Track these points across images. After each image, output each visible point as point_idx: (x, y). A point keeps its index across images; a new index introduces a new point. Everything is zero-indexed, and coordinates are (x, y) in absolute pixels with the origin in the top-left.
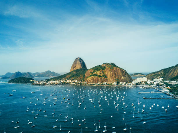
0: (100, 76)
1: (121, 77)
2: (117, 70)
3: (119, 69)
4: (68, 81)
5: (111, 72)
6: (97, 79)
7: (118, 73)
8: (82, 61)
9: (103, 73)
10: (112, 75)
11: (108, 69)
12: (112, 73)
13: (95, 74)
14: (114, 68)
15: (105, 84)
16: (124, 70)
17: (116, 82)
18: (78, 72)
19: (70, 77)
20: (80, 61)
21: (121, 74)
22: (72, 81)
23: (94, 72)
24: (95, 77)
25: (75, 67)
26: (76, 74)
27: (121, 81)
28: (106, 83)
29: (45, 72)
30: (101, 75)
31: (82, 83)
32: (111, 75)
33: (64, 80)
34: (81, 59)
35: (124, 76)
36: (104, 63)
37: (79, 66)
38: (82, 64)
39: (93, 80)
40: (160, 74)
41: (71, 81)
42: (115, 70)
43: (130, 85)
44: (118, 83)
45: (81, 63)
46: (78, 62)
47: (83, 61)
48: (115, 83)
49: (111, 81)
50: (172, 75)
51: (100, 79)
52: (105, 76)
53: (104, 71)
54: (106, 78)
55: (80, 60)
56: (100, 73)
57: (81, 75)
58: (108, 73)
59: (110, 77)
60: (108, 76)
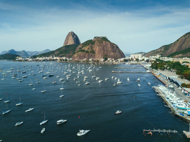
0: (87, 52)
1: (110, 53)
2: (106, 44)
3: (109, 44)
4: (55, 58)
5: (99, 47)
6: (84, 56)
7: (107, 48)
8: (75, 36)
9: (92, 48)
10: (101, 51)
11: (97, 43)
12: (101, 48)
13: (82, 50)
14: (104, 42)
15: (91, 60)
16: (114, 44)
17: (104, 58)
18: (68, 48)
19: (58, 54)
20: (73, 37)
21: (110, 49)
22: (60, 58)
23: (83, 47)
24: (82, 53)
25: (67, 43)
26: (65, 51)
27: (110, 57)
28: (92, 60)
29: (44, 51)
30: (90, 50)
31: (67, 60)
32: (99, 50)
33: (51, 57)
35: (114, 52)
36: (95, 37)
37: (71, 42)
38: (75, 40)
39: (80, 56)
40: (160, 51)
41: (58, 58)
42: (104, 44)
43: (118, 61)
44: (106, 59)
46: (71, 37)
47: (77, 36)
48: (102, 60)
49: (98, 58)
50: (171, 51)
51: (88, 55)
52: (93, 52)
53: (93, 46)
54: (93, 54)
55: (73, 35)
56: (89, 49)
57: (70, 52)
58: (97, 48)
59: (98, 52)
60: (97, 51)
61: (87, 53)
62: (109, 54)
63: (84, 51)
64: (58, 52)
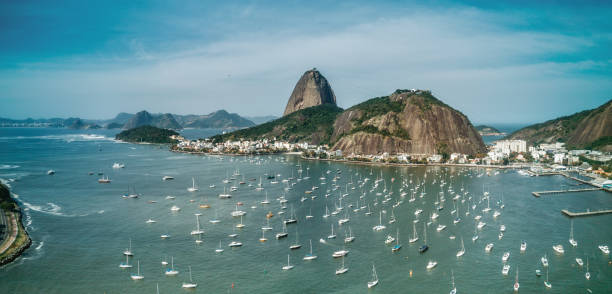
0: (385, 133)
1: (453, 139)
2: (441, 114)
3: (450, 113)
4: (278, 145)
5: (422, 122)
6: (376, 144)
7: (447, 124)
8: (322, 82)
9: (397, 123)
10: (428, 132)
11: (413, 109)
12: (427, 124)
13: (369, 127)
14: (433, 107)
15: (405, 159)
17: (439, 154)
18: (311, 116)
19: (284, 132)
20: (318, 83)
21: (453, 127)
22: (293, 146)
23: (365, 117)
24: (370, 135)
25: (302, 100)
26: (305, 124)
27: (456, 151)
28: (409, 158)
29: (211, 114)
30: (391, 128)
31: (325, 154)
32: (422, 130)
33: (265, 141)
34: (320, 76)
35: (464, 135)
36: (399, 92)
37: (312, 100)
38: (323, 93)
39: (364, 144)
40: (554, 131)
41: (287, 145)
42: (435, 113)
43: (485, 163)
44: (446, 157)
45: (319, 90)
46: (312, 85)
47: (326, 81)
48: (437, 158)
49: (422, 151)
50: (588, 136)
51: (388, 142)
52: (404, 134)
53: (400, 115)
54: (406, 141)
55: (318, 78)
56: (388, 124)
57: (320, 128)
58: (415, 125)
59: (420, 136)
60: (415, 133)
61: (387, 137)
62: (451, 141)
63: (372, 129)
64: (284, 128)
